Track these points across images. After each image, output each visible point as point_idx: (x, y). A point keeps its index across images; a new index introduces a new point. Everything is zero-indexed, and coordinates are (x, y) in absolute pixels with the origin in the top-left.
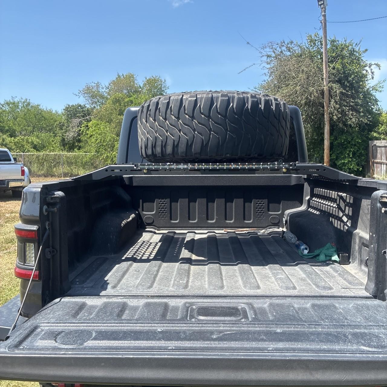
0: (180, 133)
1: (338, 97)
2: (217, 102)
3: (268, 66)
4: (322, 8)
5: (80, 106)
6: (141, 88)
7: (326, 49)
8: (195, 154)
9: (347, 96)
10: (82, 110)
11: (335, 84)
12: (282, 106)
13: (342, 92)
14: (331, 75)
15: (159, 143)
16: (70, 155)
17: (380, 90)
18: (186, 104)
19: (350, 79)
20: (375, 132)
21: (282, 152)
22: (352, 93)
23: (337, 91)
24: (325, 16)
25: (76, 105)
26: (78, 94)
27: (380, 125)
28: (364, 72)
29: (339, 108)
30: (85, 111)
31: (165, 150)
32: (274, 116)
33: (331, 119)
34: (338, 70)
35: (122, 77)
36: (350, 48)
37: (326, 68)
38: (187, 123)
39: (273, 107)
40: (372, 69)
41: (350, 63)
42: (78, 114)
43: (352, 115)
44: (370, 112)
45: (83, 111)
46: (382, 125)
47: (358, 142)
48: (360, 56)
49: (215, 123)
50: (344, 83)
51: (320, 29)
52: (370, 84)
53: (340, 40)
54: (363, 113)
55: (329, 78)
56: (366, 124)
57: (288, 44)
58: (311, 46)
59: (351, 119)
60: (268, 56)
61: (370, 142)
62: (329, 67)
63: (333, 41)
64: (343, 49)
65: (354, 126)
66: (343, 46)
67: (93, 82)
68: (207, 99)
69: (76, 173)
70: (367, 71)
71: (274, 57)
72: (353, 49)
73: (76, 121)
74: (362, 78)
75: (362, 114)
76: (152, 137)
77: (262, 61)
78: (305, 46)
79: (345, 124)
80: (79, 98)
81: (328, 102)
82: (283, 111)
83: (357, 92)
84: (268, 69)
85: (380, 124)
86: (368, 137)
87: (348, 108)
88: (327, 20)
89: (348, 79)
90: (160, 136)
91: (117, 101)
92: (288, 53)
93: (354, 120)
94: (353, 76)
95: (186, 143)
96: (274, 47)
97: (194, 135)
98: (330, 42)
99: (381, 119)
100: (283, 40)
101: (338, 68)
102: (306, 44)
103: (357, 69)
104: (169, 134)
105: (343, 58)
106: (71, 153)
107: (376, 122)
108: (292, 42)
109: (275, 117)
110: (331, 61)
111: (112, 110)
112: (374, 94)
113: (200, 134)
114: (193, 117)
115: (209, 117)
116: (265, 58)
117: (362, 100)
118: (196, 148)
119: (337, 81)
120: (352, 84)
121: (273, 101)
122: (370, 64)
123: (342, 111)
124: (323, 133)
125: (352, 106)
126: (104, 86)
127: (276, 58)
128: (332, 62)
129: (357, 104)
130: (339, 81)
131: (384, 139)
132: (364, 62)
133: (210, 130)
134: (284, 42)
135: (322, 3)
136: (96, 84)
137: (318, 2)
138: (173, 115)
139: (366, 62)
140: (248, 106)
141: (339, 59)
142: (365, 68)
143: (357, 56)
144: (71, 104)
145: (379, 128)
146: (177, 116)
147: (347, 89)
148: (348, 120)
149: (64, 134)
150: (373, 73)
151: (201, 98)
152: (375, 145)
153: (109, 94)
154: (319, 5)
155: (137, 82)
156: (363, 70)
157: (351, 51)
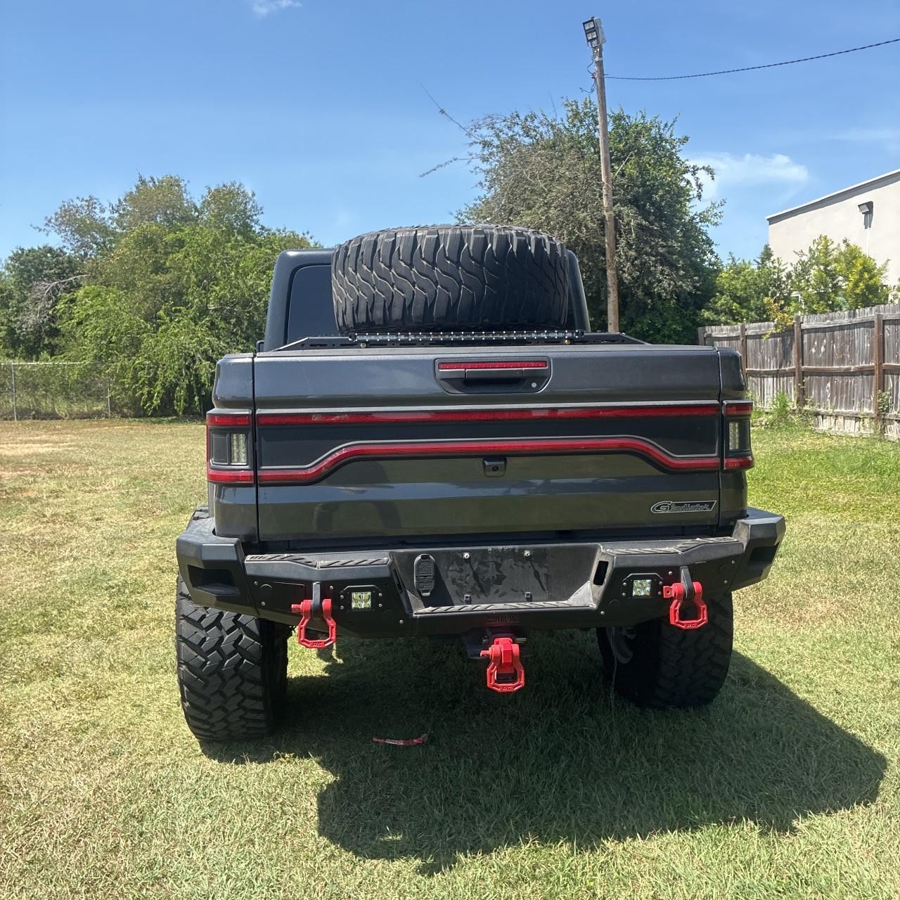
0: (393, 288)
1: (633, 235)
2: (469, 241)
3: (486, 166)
4: (595, 48)
5: (50, 250)
6: (196, 210)
7: (605, 133)
8: (438, 318)
9: (652, 233)
10: (54, 260)
11: (626, 208)
12: (559, 249)
13: (641, 225)
14: (617, 188)
15: (379, 304)
16: (34, 366)
17: (716, 221)
18: (422, 244)
19: (656, 197)
20: (708, 309)
21: (560, 319)
22: (661, 228)
23: (631, 221)
24: (600, 64)
25: (39, 248)
26: (43, 227)
27: (718, 294)
28: (683, 184)
29: (636, 259)
30: (62, 263)
31: (390, 314)
32: (549, 262)
33: (620, 282)
34: (631, 179)
35: (151, 184)
36: (653, 132)
37: (607, 174)
38: (425, 272)
39: (548, 250)
40: (697, 178)
41: (655, 164)
42: (46, 269)
43: (662, 273)
44: (697, 268)
45: (58, 263)
46: (722, 294)
47: (675, 330)
48: (674, 151)
49: (468, 272)
50: (645, 205)
51: (592, 91)
52: (694, 208)
53: (633, 115)
54: (684, 270)
55: (614, 195)
56: (690, 293)
57: (526, 120)
58: (574, 126)
59: (660, 281)
60: (486, 144)
61: (700, 329)
62: (614, 171)
63: (618, 118)
64: (639, 133)
65: (665, 297)
66: (639, 128)
67: (78, 198)
68: (454, 236)
69: (50, 410)
70: (688, 182)
71: (497, 147)
72: (660, 135)
73: (45, 287)
74: (680, 195)
75: (682, 272)
76: (367, 294)
77: (471, 155)
78: (562, 128)
79: (648, 293)
80: (47, 234)
81: (613, 245)
82: (560, 255)
83: (672, 225)
84: (484, 171)
85: (718, 292)
86: (695, 320)
87: (653, 259)
88: (605, 73)
89: (651, 197)
90: (381, 292)
91: (147, 241)
92: (527, 140)
93: (665, 284)
94: (661, 193)
95: (424, 302)
96: (497, 126)
97: (436, 291)
98: (612, 120)
99: (719, 281)
100: (516, 112)
101: (630, 175)
102: (565, 122)
103: (670, 177)
104: (395, 289)
105: (640, 153)
106: (34, 363)
107: (711, 287)
108: (533, 117)
109: (550, 264)
110: (616, 158)
111: (135, 261)
112: (704, 229)
113: (446, 289)
114: (434, 264)
115: (458, 263)
116: (478, 149)
117: (680, 242)
118: (439, 310)
119: (629, 200)
120: (659, 209)
121: (547, 241)
122: (693, 168)
123: (641, 264)
124: (605, 312)
125: (661, 255)
126: (106, 205)
127: (502, 148)
128: (618, 161)
129: (671, 251)
130: (634, 202)
131: (726, 323)
132: (683, 163)
133: (460, 283)
134: (518, 116)
135: (595, 36)
136: (86, 201)
137: (586, 34)
138: (402, 260)
139: (686, 163)
140: (512, 248)
141: (632, 156)
142: (684, 176)
143: (668, 150)
144: (27, 248)
145: (717, 300)
146: (409, 262)
147: (652, 218)
148: (654, 283)
149: (12, 318)
150: (700, 186)
151: (446, 236)
152: (710, 336)
153: (120, 224)
154: (588, 41)
155: (188, 197)
156: (682, 180)
157: (655, 138)
